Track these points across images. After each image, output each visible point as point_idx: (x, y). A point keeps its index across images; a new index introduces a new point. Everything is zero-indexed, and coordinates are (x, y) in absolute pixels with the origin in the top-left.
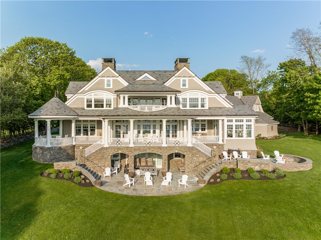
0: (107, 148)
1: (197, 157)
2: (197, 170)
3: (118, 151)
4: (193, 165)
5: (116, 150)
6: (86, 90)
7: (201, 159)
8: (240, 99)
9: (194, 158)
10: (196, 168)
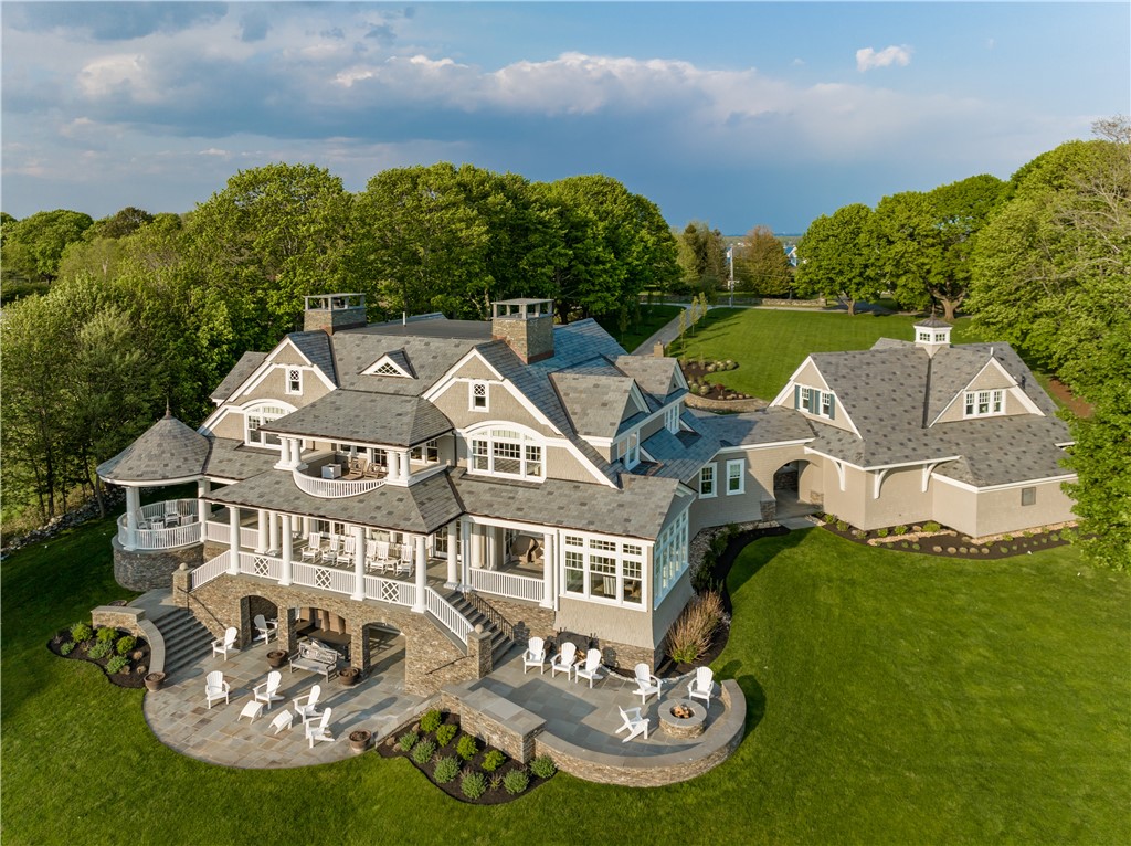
0: (232, 576)
1: (434, 646)
2: (433, 683)
3: (254, 590)
4: (424, 667)
5: (251, 587)
6: (246, 393)
7: (445, 655)
8: (930, 361)
9: (426, 648)
10: (431, 676)
